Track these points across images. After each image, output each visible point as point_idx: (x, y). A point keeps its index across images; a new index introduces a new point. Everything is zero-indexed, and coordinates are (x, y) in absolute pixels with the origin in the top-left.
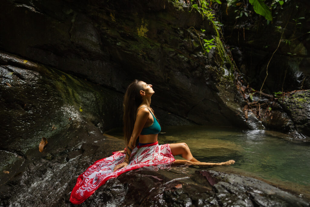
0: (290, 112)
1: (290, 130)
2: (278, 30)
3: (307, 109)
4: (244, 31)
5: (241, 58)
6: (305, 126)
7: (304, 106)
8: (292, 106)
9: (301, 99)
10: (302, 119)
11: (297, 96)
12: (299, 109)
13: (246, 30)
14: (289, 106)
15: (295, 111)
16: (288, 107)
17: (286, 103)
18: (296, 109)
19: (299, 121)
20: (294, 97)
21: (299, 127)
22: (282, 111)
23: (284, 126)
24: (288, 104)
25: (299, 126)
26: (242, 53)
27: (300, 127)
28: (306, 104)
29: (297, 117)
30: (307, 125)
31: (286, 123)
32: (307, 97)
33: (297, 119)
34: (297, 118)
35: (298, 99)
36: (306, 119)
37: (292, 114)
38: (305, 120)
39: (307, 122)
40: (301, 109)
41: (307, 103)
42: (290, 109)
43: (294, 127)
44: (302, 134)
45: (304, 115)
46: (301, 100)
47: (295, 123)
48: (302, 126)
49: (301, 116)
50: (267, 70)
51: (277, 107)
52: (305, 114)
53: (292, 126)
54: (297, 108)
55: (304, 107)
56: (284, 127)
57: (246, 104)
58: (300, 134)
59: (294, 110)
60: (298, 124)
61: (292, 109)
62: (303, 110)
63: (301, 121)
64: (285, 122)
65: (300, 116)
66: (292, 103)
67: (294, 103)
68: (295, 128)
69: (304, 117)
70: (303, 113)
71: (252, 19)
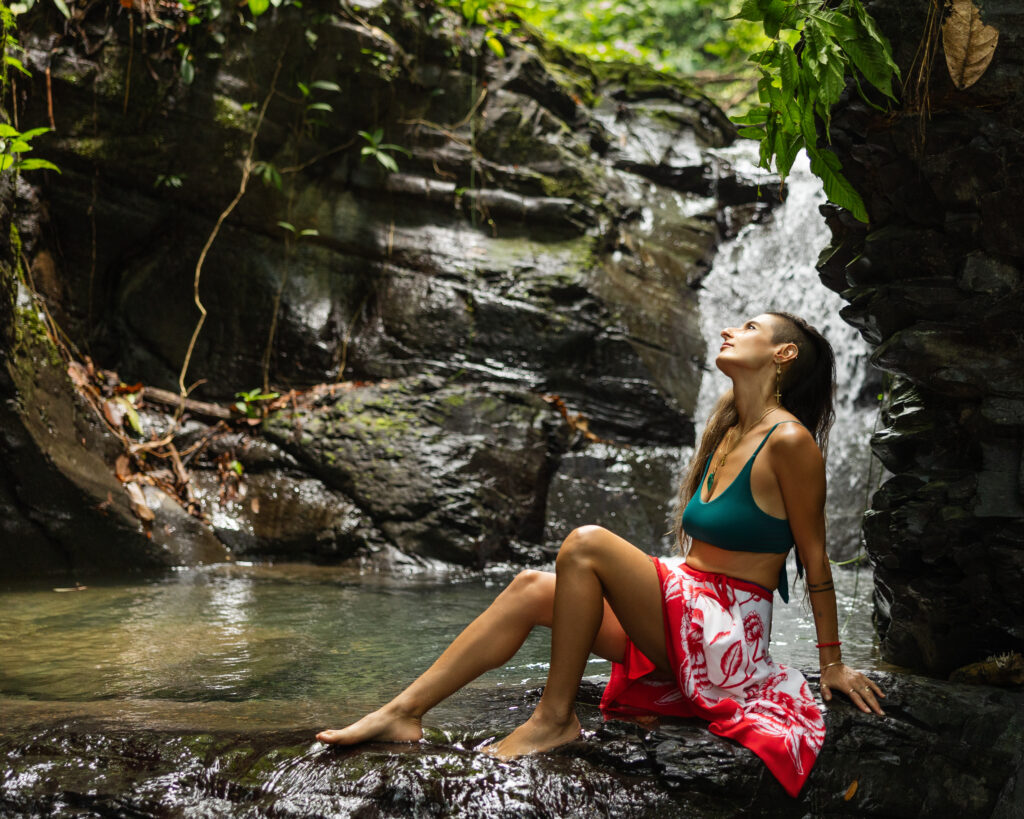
0: (347, 476)
1: (363, 550)
2: (231, 117)
3: (424, 458)
4: (49, 83)
5: (33, 217)
6: (428, 524)
7: (409, 447)
8: (348, 451)
9: (381, 420)
10: (416, 500)
11: (359, 408)
12: (387, 459)
13: (60, 85)
14: (333, 449)
15: (372, 469)
16: (329, 454)
17: (316, 439)
18: (374, 463)
19: (402, 510)
20: (349, 415)
21: (403, 533)
22: (299, 473)
23: (332, 534)
24: (326, 441)
25: (405, 526)
26: (37, 195)
27: (409, 531)
28: (412, 438)
29: (386, 493)
30: (439, 518)
31: (338, 521)
32: (402, 410)
33: (390, 501)
34: (387, 496)
35: (369, 420)
36: (429, 498)
37: (357, 484)
38: (426, 501)
39: (435, 509)
40: (397, 459)
41: (413, 434)
42: (341, 463)
43: (380, 535)
44: (419, 558)
45: (421, 483)
46: (380, 423)
47: (380, 519)
48: (419, 526)
49: (404, 490)
50: (197, 290)
51: (272, 459)
52: (421, 477)
53: (366, 530)
54: (378, 457)
55: (407, 450)
56: (329, 541)
57: (120, 449)
58: (413, 558)
59: (365, 464)
60: (399, 519)
61: (354, 463)
62: (406, 465)
63: (409, 506)
64: (333, 520)
65: (399, 486)
66: (343, 437)
67: (356, 437)
68: (387, 538)
69: (422, 490)
70: (411, 475)
71: (83, 33)
